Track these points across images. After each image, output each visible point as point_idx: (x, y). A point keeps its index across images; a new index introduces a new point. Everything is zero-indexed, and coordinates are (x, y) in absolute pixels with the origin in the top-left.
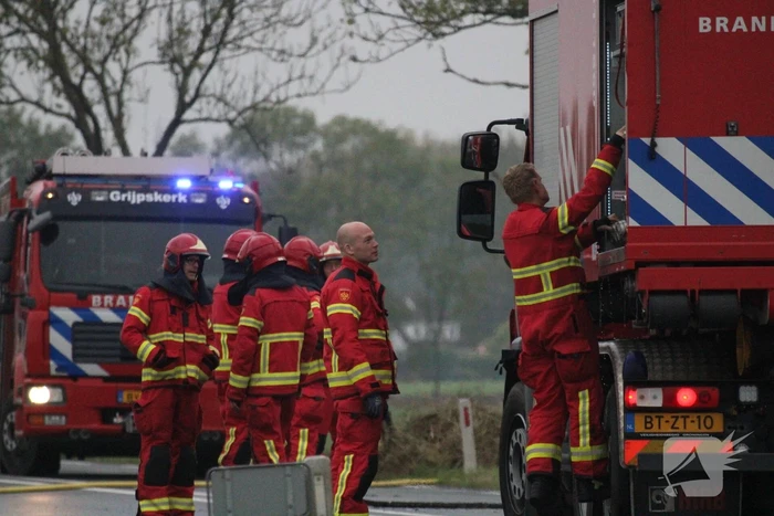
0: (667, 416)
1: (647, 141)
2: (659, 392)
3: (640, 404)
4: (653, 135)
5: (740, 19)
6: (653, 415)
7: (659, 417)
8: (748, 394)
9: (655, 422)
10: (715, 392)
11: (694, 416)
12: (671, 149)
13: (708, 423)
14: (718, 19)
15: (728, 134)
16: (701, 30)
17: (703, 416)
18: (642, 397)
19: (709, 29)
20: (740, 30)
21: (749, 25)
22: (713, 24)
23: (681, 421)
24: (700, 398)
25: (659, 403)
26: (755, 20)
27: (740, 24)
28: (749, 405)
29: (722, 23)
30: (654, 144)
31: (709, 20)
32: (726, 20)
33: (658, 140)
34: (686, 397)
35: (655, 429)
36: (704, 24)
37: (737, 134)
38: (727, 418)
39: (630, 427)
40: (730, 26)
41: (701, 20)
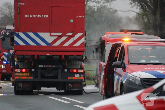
0: (21, 73)
1: (17, 33)
2: (20, 69)
3: (17, 71)
4: (18, 32)
5: (31, 15)
6: (19, 73)
7: (20, 73)
8: (33, 70)
9: (19, 74)
10: (28, 70)
11: (25, 73)
12: (21, 34)
13: (27, 74)
14: (28, 15)
15: (29, 32)
16: (25, 17)
17: (26, 73)
18: (17, 70)
19: (27, 17)
20: (31, 17)
21: (32, 16)
22: (27, 16)
23: (23, 74)
24: (26, 70)
25: (20, 71)
26: (33, 16)
27: (31, 16)
28: (33, 72)
29: (28, 16)
30: (18, 33)
31: (26, 15)
32: (29, 16)
33: (19, 33)
34: (24, 70)
35: (19, 75)
36: (26, 16)
37: (30, 32)
38: (30, 73)
39: (16, 75)
40: (30, 16)
41: (25, 15)
